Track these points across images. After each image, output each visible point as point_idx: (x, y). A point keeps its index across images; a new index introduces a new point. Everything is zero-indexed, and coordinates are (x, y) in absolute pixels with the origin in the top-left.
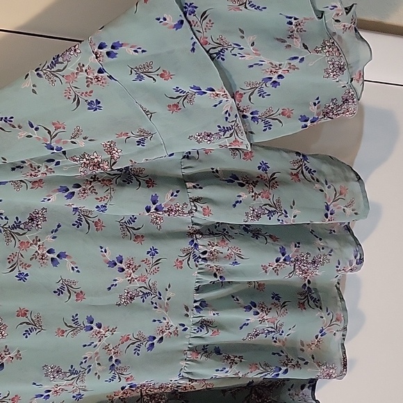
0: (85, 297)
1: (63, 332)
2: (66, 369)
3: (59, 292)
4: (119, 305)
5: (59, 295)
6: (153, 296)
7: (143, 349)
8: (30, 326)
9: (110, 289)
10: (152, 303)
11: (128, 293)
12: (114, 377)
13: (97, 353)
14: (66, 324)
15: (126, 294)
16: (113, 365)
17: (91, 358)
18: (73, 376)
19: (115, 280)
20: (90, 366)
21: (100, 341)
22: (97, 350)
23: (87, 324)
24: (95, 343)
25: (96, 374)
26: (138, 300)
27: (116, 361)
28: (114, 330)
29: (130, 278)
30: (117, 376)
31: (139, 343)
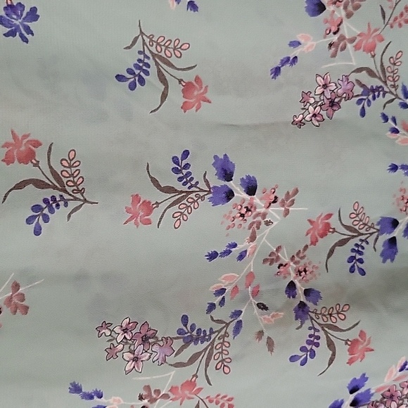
0: (208, 96)
1: (149, 207)
2: (167, 327)
3: (134, 77)
4: (301, 124)
5: (132, 87)
6: (389, 97)
7: (372, 256)
8: (48, 193)
9: (277, 71)
10: (385, 118)
11: (325, 86)
12: (313, 341)
13: (251, 276)
14: (155, 181)
15: (319, 91)
16: (302, 305)
17: (235, 289)
18: (193, 349)
19: (295, 44)
20: (238, 313)
21: (253, 238)
22: (250, 264)
23: (217, 182)
24: (240, 248)
25: (261, 333)
26: (348, 109)
27: (307, 292)
28: (290, 199)
29: (335, 38)
30: (321, 334)
31: (356, 241)
